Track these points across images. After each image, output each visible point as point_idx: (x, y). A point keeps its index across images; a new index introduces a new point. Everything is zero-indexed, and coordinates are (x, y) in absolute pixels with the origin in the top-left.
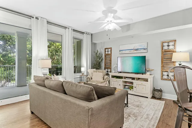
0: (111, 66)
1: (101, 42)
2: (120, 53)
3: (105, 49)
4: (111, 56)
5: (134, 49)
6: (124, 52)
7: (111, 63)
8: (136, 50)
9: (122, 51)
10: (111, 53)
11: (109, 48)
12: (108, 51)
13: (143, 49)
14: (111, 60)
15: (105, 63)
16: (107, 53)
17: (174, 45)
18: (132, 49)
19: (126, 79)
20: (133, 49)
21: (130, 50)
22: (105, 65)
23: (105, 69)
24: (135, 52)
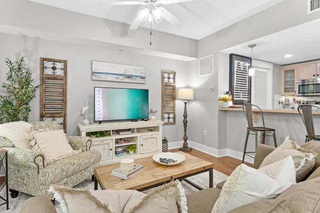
0: (64, 107)
1: (25, 37)
2: (94, 78)
3: (43, 60)
4: (66, 82)
5: (125, 75)
6: (103, 77)
7: (64, 101)
8: (129, 77)
9: (98, 75)
10: (66, 74)
11: (60, 61)
12: (54, 68)
13: (140, 76)
14: (64, 94)
15: (41, 101)
16: (49, 72)
17: (174, 78)
18: (122, 75)
19: (121, 133)
20: (122, 73)
21: (117, 76)
22: (43, 106)
23: (42, 117)
24: (127, 80)
